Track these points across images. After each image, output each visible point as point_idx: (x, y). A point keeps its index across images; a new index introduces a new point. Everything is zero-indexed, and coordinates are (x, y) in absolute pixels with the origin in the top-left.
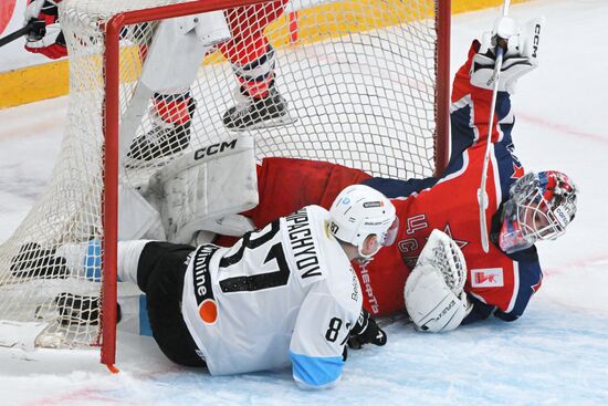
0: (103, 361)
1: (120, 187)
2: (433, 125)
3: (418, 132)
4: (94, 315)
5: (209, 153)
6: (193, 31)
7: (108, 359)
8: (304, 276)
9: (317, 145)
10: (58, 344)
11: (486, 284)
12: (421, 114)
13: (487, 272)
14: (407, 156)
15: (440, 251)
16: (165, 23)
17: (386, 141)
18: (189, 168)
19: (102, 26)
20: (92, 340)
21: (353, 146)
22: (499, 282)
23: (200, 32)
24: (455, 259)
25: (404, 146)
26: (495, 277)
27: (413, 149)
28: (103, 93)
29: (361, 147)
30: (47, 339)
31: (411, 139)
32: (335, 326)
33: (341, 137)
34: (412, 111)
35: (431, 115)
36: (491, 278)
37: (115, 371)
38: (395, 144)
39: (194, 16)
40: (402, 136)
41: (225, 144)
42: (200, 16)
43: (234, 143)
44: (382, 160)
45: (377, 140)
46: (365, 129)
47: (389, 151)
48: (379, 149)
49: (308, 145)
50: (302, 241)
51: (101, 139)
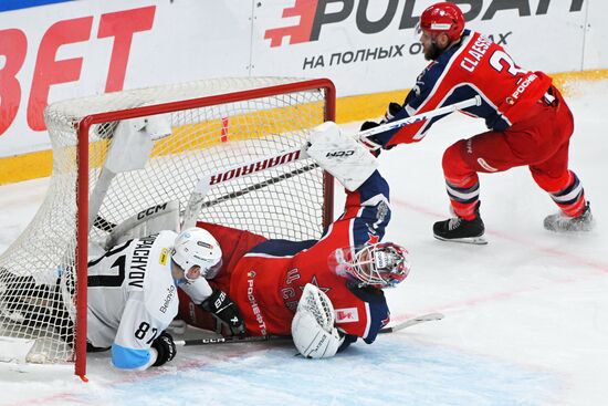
0: (77, 373)
1: (89, 245)
2: (322, 200)
3: (310, 204)
4: (70, 339)
5: (147, 214)
6: (144, 129)
7: (80, 372)
8: (131, 284)
9: (234, 215)
10: (43, 360)
11: (346, 320)
12: (313, 191)
13: (346, 311)
14: (302, 223)
15: (311, 299)
16: (123, 122)
17: (286, 211)
18: (135, 226)
19: (76, 125)
20: (69, 357)
21: (261, 215)
22: (355, 318)
23: (149, 129)
24: (323, 304)
25: (300, 215)
26: (352, 315)
27: (307, 217)
28: (76, 174)
29: (267, 215)
30: (35, 357)
31: (305, 210)
32: (144, 328)
33: (252, 208)
34: (305, 188)
35: (321, 193)
36: (349, 316)
37: (86, 381)
38: (293, 213)
39: (144, 118)
40: (298, 207)
41: (159, 207)
42: (149, 118)
43: (165, 205)
44: (283, 225)
45: (279, 210)
46: (270, 202)
47: (288, 218)
48: (281, 217)
49: (227, 215)
50: (140, 258)
51: (75, 209)
